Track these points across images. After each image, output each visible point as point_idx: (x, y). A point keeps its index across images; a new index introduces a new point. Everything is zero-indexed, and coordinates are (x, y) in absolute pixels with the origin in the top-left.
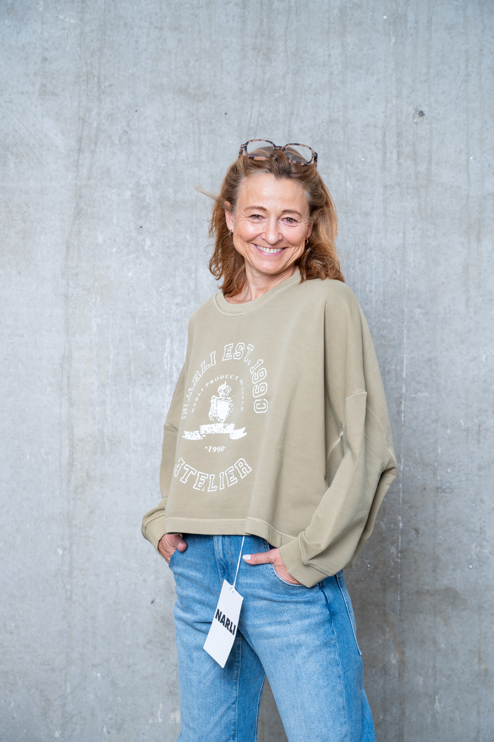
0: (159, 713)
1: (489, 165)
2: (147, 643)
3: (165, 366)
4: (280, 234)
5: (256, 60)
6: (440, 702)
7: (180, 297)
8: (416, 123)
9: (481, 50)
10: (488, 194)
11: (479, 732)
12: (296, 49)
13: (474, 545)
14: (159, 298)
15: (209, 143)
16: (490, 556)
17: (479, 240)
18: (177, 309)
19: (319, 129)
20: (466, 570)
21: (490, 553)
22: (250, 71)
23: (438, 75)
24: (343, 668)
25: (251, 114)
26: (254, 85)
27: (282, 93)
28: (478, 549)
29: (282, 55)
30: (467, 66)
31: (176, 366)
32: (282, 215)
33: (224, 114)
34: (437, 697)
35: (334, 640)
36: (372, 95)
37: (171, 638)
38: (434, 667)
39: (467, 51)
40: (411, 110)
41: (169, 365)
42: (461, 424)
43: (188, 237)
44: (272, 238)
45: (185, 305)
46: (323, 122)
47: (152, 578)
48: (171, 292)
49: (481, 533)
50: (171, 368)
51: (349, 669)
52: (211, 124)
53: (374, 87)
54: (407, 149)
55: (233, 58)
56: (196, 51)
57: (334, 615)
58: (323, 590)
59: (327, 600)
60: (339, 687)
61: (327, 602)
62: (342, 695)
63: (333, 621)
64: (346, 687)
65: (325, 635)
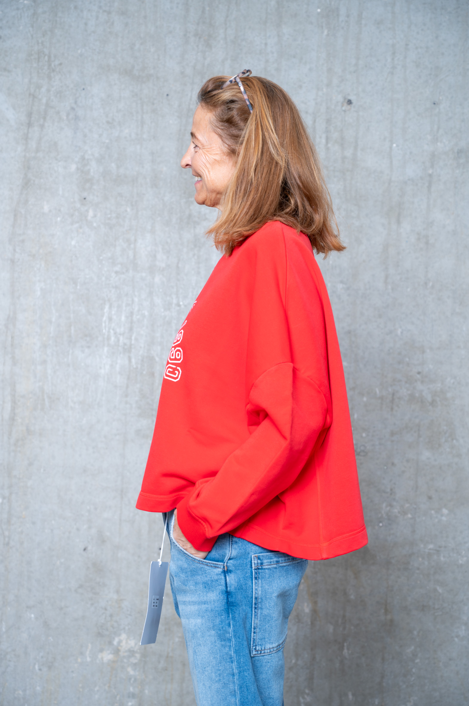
0: (88, 653)
1: (411, 153)
2: (79, 587)
3: (103, 330)
5: (197, 46)
6: (348, 649)
7: (119, 266)
8: (345, 111)
9: (407, 45)
10: (409, 180)
11: (383, 677)
12: (235, 37)
13: (384, 505)
14: (100, 266)
15: (151, 122)
16: (399, 515)
17: (399, 222)
18: (116, 277)
20: (377, 527)
21: (399, 512)
22: (192, 56)
23: (366, 66)
24: (238, 667)
25: (191, 97)
26: (195, 69)
28: (388, 508)
29: (221, 41)
30: (393, 59)
31: (113, 330)
33: (166, 95)
34: (345, 644)
35: (229, 633)
36: (305, 83)
37: (101, 584)
38: (344, 616)
39: (393, 45)
40: (340, 98)
41: (107, 329)
42: (376, 392)
43: (128, 210)
45: (123, 273)
47: (85, 527)
48: (111, 261)
49: (391, 494)
50: (109, 332)
52: (153, 104)
53: (306, 76)
54: (335, 135)
55: (175, 43)
56: (142, 35)
57: (233, 606)
58: (227, 574)
59: (227, 587)
60: (231, 686)
61: (227, 589)
62: (235, 695)
63: (231, 612)
64: (241, 688)
65: (221, 626)
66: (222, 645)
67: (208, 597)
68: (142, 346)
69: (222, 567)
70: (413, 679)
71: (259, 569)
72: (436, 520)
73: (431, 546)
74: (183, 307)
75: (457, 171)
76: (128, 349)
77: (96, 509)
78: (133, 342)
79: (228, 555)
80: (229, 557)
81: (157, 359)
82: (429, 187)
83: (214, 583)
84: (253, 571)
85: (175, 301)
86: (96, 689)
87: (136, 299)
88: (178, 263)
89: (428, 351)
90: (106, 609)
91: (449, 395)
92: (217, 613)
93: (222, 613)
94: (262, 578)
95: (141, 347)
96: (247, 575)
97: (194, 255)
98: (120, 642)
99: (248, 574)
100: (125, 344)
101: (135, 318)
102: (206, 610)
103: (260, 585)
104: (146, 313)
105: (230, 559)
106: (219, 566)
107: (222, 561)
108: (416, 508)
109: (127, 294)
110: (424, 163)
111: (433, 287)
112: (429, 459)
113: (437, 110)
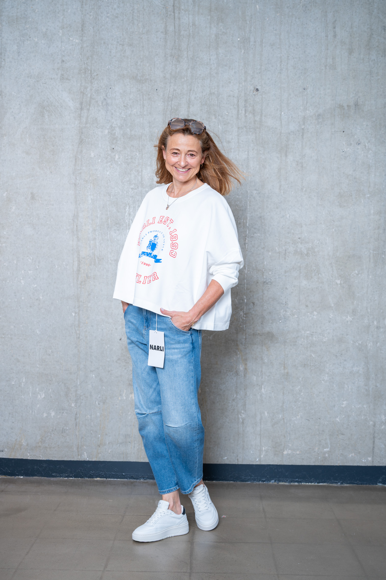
0: (124, 394)
1: (292, 117)
2: (118, 360)
3: (126, 220)
4: (186, 162)
5: (172, 62)
6: (264, 389)
7: (134, 185)
8: (255, 95)
9: (288, 57)
10: (291, 132)
11: (283, 403)
12: (193, 56)
13: (282, 311)
14: (123, 186)
15: (148, 105)
16: (290, 316)
17: (286, 156)
18: (132, 191)
19: (205, 98)
20: (278, 323)
21: (290, 314)
22: (169, 67)
23: (266, 70)
25: (170, 90)
26: (171, 74)
27: (185, 79)
28: (284, 312)
29: (185, 59)
30: (281, 65)
32: (188, 152)
33: (156, 90)
34: (263, 386)
35: (192, 360)
36: (232, 80)
38: (262, 371)
39: (281, 57)
40: (252, 88)
41: (128, 220)
42: (276, 249)
43: (137, 154)
44: (183, 164)
46: (206, 94)
48: (129, 182)
49: (286, 305)
52: (149, 95)
53: (233, 76)
54: (250, 109)
55: (160, 61)
56: (141, 57)
58: (192, 336)
59: (192, 341)
63: (194, 351)
65: (189, 357)
67: (185, 346)
69: (190, 333)
70: (300, 403)
72: (311, 318)
73: (308, 332)
75: (318, 126)
82: (303, 135)
83: (187, 340)
89: (304, 226)
91: (316, 250)
92: (188, 352)
102: (184, 351)
108: (299, 312)
109: (138, 200)
110: (299, 122)
111: (306, 191)
112: (306, 285)
113: (306, 93)
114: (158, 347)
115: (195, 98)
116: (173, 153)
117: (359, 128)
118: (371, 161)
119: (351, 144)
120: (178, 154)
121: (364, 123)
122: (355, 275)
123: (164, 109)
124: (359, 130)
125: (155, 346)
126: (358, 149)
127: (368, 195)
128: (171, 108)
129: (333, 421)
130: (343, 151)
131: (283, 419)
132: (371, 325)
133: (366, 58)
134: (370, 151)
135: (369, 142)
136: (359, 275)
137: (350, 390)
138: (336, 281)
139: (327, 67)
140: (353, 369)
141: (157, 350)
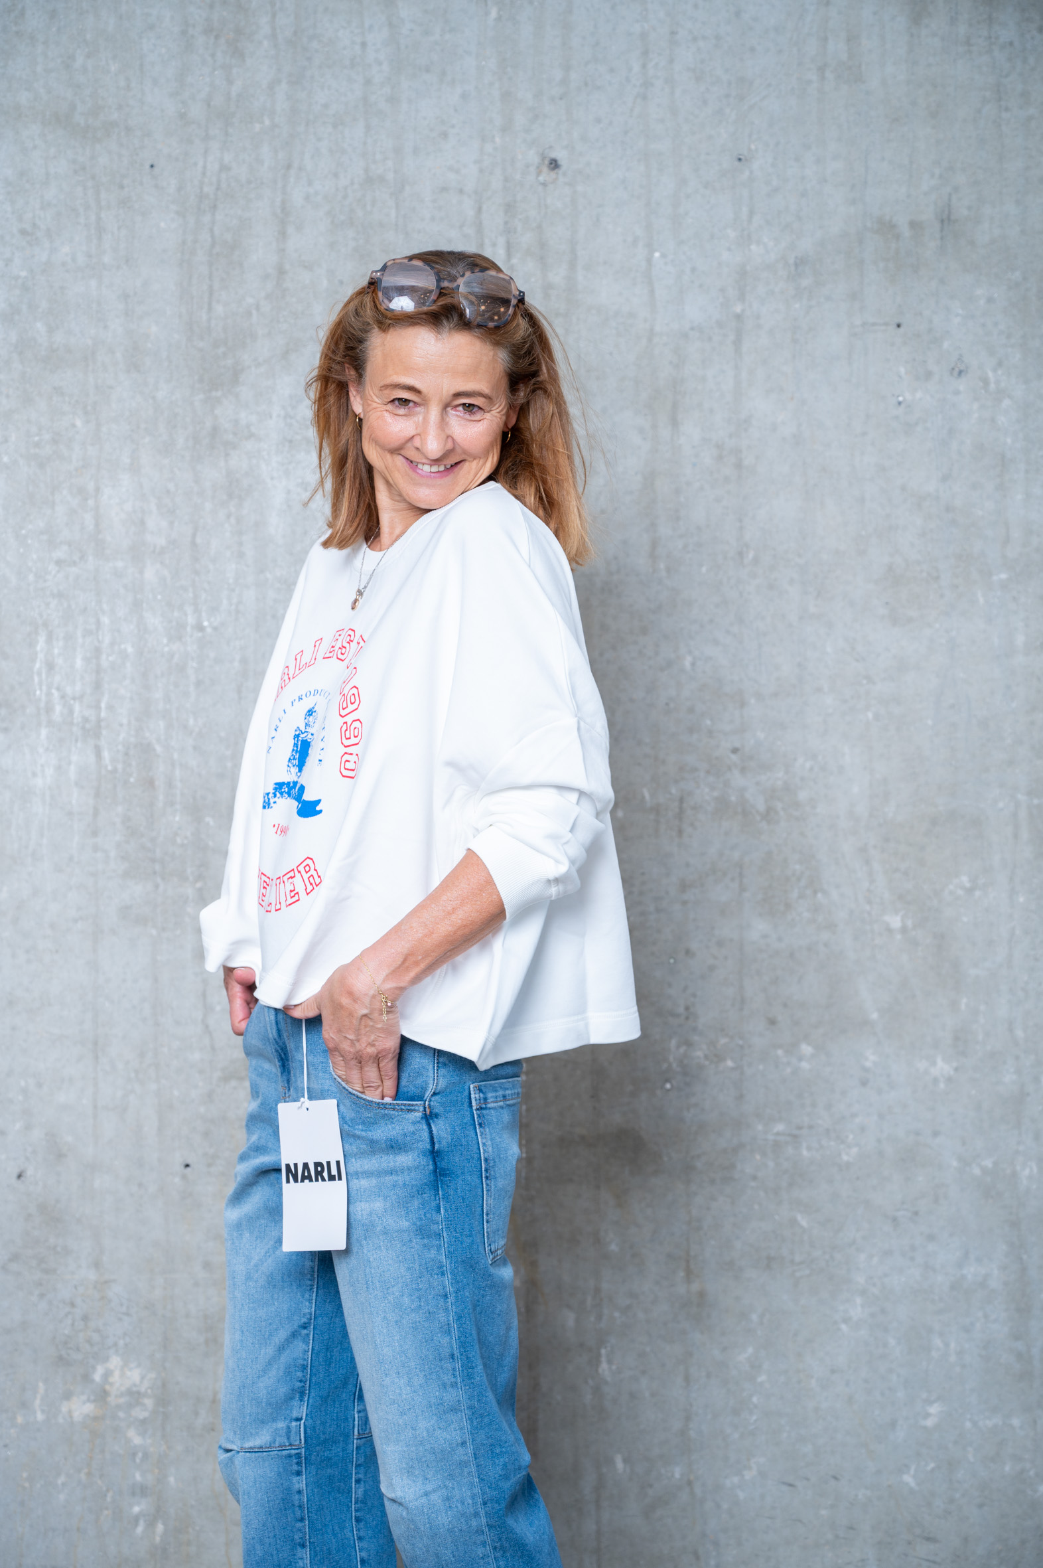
0: (38, 1402)
1: (693, 270)
2: (11, 1260)
3: (35, 691)
4: (448, 437)
5: (213, 55)
6: (610, 1362)
7: (65, 548)
8: (544, 184)
9: (673, 33)
10: (692, 329)
11: (688, 1419)
12: (295, 33)
13: (673, 1043)
14: (21, 550)
15: (119, 228)
16: (707, 1063)
17: (675, 423)
18: (58, 572)
19: (345, 197)
20: (659, 1092)
21: (706, 1057)
22: (201, 78)
23: (586, 84)
24: (454, 1281)
25: (205, 167)
26: (209, 105)
27: (267, 122)
28: (682, 1050)
29: (266, 43)
30: (644, 66)
31: (58, 689)
32: (453, 400)
33: (148, 167)
34: (603, 1351)
35: (438, 1223)
36: (453, 126)
37: (59, 1249)
38: (597, 1290)
39: (644, 36)
40: (533, 157)
41: (44, 688)
42: (643, 797)
43: (79, 423)
44: (433, 446)
45: (75, 564)
46: (352, 183)
47: (18, 1126)
48: (45, 537)
49: (687, 1018)
50: (49, 694)
51: (468, 1284)
52: (122, 187)
53: (456, 110)
54: (526, 239)
55: (164, 50)
56: (88, 37)
57: (445, 1175)
58: (431, 1121)
59: (433, 1143)
60: (442, 1316)
61: (434, 1147)
62: (449, 1332)
63: (441, 1187)
64: (460, 1318)
65: (422, 1212)
66: (425, 1246)
67: (398, 1163)
68: (125, 721)
69: (421, 1109)
70: (754, 1418)
71: (481, 1108)
72: (789, 1070)
73: (780, 1127)
74: (209, 630)
75: (797, 306)
76: (93, 731)
77: (39, 1085)
78: (103, 714)
79: (432, 1086)
80: (433, 1091)
81: (159, 749)
82: (738, 342)
83: (408, 1138)
84: (475, 1112)
85: (191, 620)
86: (60, 1481)
87: (105, 620)
88: (194, 536)
89: (753, 701)
90: (73, 1305)
91: (803, 796)
92: (415, 1189)
93: (425, 1189)
94: (490, 1124)
95: (121, 725)
96: (465, 1121)
97: (229, 516)
98: (107, 1374)
99: (468, 1119)
100: (86, 720)
101: (105, 662)
102: (394, 1186)
103: (488, 1137)
104: (130, 650)
105: (435, 1094)
106: (417, 1108)
107: (421, 1098)
108: (742, 1047)
109: (85, 609)
110: (722, 290)
111: (756, 560)
112: (765, 936)
113: (747, 173)
114: (319, 1169)
115: (307, 198)
116: (393, 401)
117: (960, 312)
118: (1009, 441)
119: (929, 375)
120: (411, 404)
121: (979, 292)
122: (960, 892)
123: (184, 242)
124: (957, 320)
125: (306, 1166)
126: (957, 393)
127: (1004, 576)
128: (210, 239)
129: (889, 1486)
130: (900, 403)
131: (690, 1483)
132: (1028, 1094)
133: (980, 37)
134: (1006, 403)
135: (1000, 364)
136: (978, 893)
137: (953, 1358)
138: (887, 918)
139: (829, 74)
140: (965, 1272)
141: (317, 1180)
